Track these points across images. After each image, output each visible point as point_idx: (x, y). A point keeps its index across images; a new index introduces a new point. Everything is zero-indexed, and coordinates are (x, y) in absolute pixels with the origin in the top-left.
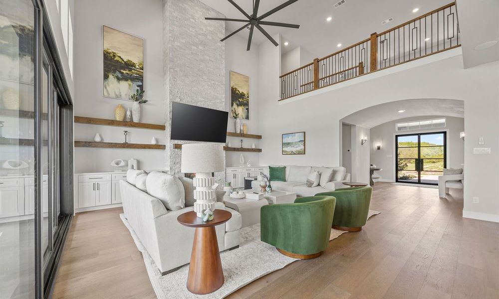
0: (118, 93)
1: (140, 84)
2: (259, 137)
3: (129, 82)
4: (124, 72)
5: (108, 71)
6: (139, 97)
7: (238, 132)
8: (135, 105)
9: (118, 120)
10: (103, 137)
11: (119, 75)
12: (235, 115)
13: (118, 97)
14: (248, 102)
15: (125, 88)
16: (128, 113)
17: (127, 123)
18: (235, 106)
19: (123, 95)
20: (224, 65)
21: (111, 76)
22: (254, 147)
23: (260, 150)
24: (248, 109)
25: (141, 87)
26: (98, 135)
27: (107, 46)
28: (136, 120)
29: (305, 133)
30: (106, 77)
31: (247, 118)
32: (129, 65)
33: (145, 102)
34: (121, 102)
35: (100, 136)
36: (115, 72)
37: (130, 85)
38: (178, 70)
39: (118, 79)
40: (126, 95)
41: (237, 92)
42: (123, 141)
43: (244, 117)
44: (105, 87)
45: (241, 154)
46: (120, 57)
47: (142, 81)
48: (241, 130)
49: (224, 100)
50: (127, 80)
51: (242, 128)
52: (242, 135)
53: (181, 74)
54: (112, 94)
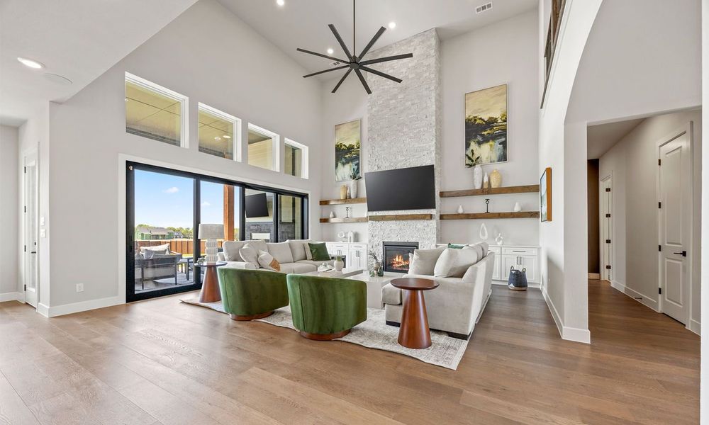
1: (358, 162)
2: (533, 188)
3: (350, 163)
4: (347, 156)
5: (339, 161)
6: (356, 174)
7: (478, 187)
8: (352, 183)
11: (344, 161)
12: (470, 162)
13: (343, 180)
14: (505, 130)
15: (346, 170)
16: (348, 191)
17: (348, 199)
18: (473, 145)
21: (339, 164)
22: (517, 209)
24: (504, 144)
25: (358, 165)
26: (332, 213)
27: (337, 141)
30: (337, 166)
32: (350, 149)
33: (360, 177)
34: (345, 183)
36: (341, 159)
37: (350, 166)
39: (344, 164)
40: (348, 175)
41: (478, 121)
43: (496, 159)
44: (336, 174)
45: (483, 224)
46: (345, 145)
47: (359, 159)
49: (433, 148)
50: (348, 163)
51: (486, 180)
52: (486, 190)
53: (380, 139)
54: (340, 179)
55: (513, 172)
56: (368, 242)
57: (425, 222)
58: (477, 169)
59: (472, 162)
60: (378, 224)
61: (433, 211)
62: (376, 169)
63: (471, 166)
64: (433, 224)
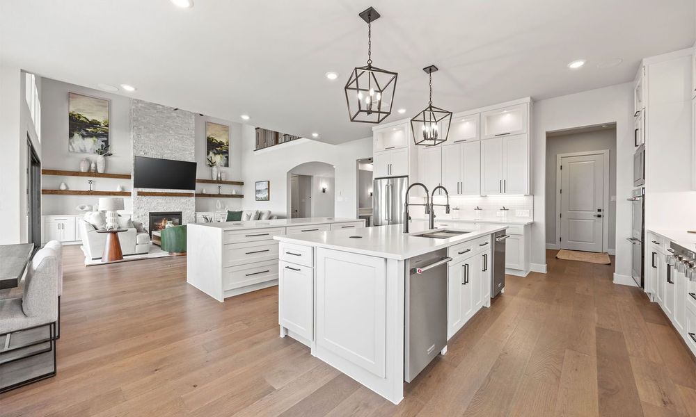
0: (83, 149)
1: (106, 139)
2: (242, 184)
3: (94, 138)
4: (89, 130)
5: (73, 131)
6: (105, 151)
8: (100, 158)
9: (83, 171)
10: (69, 186)
11: (84, 133)
13: (83, 151)
14: (228, 151)
15: (90, 144)
16: (93, 165)
17: (92, 173)
18: (211, 154)
19: (88, 150)
20: (193, 120)
21: (76, 135)
22: (234, 193)
23: (242, 196)
24: (227, 157)
25: (106, 142)
26: (63, 184)
27: (72, 109)
28: (100, 170)
29: (269, 182)
30: (71, 135)
31: (227, 165)
32: (94, 124)
33: (110, 155)
35: (65, 184)
36: (80, 131)
37: (95, 141)
38: (143, 127)
39: (83, 136)
40: (91, 149)
41: (214, 141)
42: (88, 189)
43: (223, 165)
44: (70, 144)
45: (218, 200)
46: (85, 118)
47: (107, 137)
48: (218, 177)
49: (193, 151)
50: (92, 137)
51: (219, 176)
52: (219, 182)
53: (146, 130)
54: (77, 150)
55: (231, 174)
56: (132, 213)
57: (187, 198)
58: (214, 168)
59: (212, 164)
60: (144, 198)
61: (193, 192)
62: (142, 154)
63: (211, 166)
64: (193, 199)
